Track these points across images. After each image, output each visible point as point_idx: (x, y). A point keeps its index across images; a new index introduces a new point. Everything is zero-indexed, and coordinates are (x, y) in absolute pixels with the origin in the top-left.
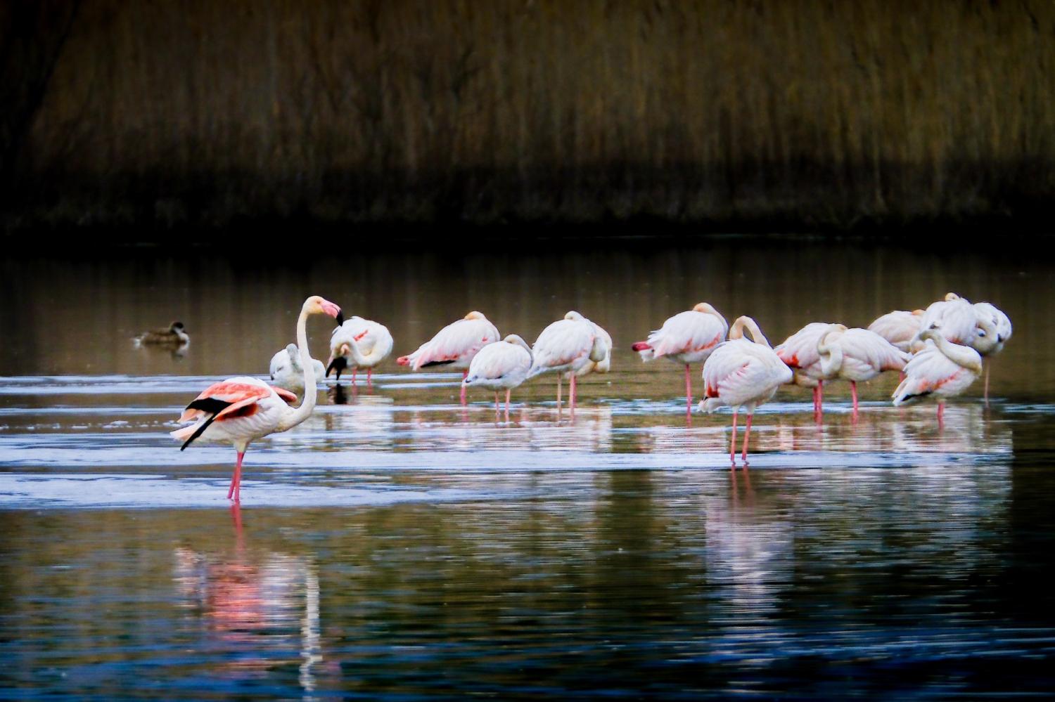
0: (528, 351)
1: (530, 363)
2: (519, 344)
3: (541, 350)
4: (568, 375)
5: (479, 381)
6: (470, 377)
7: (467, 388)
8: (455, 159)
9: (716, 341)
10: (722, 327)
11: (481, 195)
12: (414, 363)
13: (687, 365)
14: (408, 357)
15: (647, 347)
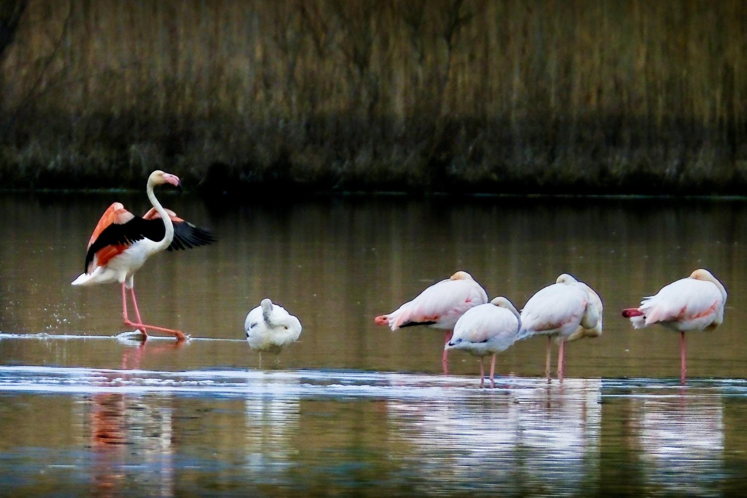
0: (515, 314)
1: (517, 327)
2: (505, 307)
3: (529, 313)
4: (558, 340)
5: (463, 344)
6: (453, 341)
7: (449, 351)
8: (445, 110)
9: (712, 310)
10: (720, 295)
11: (471, 148)
12: (392, 323)
13: (683, 333)
14: (387, 316)
15: (639, 314)
